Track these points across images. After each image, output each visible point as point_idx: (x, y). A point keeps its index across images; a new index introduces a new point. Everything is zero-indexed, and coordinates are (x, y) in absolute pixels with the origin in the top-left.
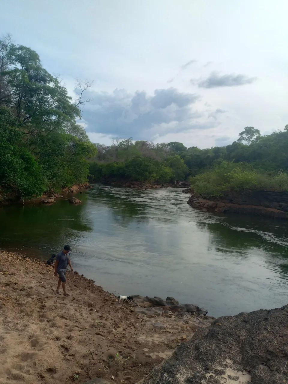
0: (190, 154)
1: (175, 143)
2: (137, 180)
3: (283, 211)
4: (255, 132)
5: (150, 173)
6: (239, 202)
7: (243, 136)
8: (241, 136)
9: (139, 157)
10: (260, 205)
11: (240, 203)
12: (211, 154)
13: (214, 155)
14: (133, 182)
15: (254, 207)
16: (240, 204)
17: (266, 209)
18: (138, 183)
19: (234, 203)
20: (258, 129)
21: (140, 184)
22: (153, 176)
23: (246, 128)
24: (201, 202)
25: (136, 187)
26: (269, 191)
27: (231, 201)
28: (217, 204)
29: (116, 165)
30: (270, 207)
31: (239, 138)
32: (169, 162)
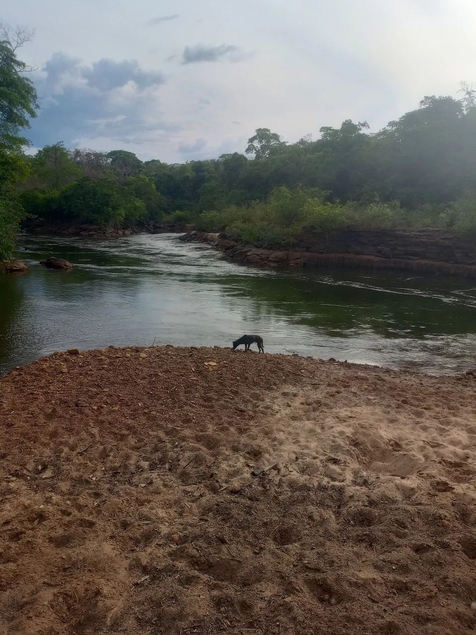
0: (154, 173)
1: (120, 152)
2: (91, 222)
3: (384, 258)
4: (271, 138)
5: (114, 208)
6: (321, 249)
7: (254, 144)
8: (250, 144)
9: (88, 180)
10: (349, 252)
11: (320, 251)
12: (190, 174)
13: (194, 174)
14: (84, 226)
15: (341, 255)
16: (321, 253)
17: (358, 256)
18: (95, 227)
19: (311, 252)
20: (277, 133)
21: (99, 229)
22: (120, 214)
23: (259, 130)
24: (261, 253)
25: (94, 234)
26: (362, 232)
27: (308, 249)
28: (288, 255)
29: (41, 196)
30: (362, 254)
31: (247, 147)
32: (133, 187)
